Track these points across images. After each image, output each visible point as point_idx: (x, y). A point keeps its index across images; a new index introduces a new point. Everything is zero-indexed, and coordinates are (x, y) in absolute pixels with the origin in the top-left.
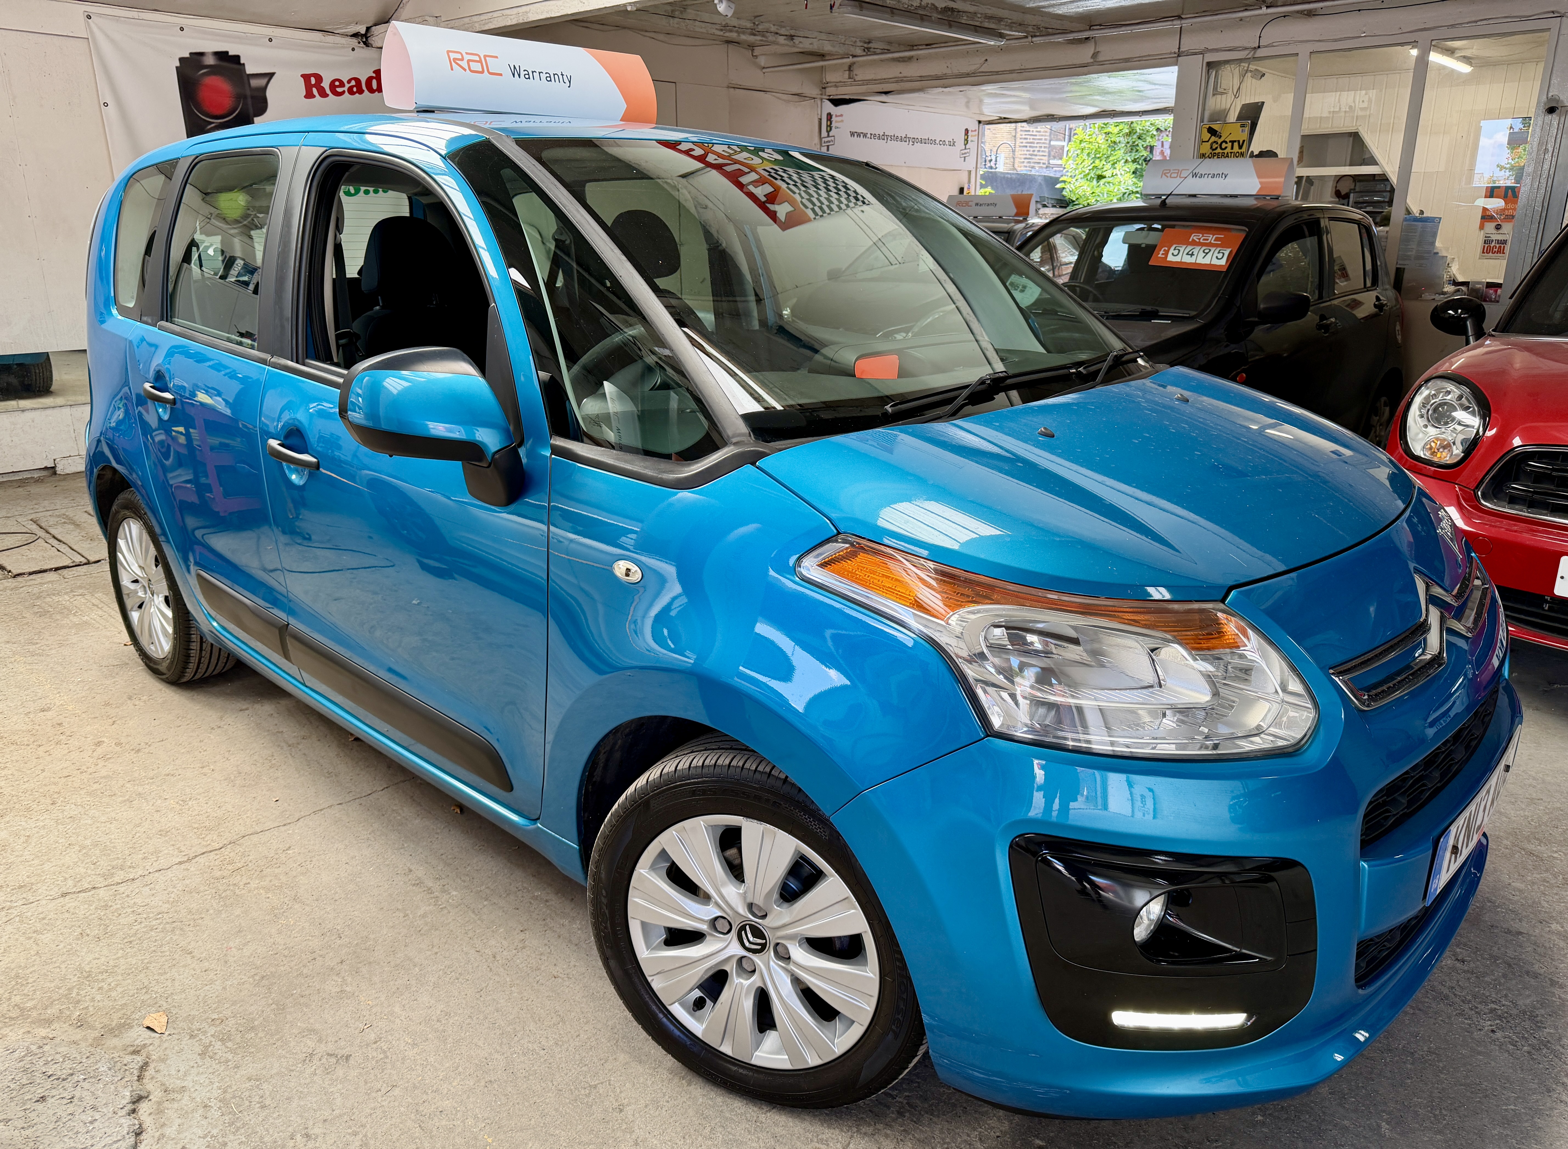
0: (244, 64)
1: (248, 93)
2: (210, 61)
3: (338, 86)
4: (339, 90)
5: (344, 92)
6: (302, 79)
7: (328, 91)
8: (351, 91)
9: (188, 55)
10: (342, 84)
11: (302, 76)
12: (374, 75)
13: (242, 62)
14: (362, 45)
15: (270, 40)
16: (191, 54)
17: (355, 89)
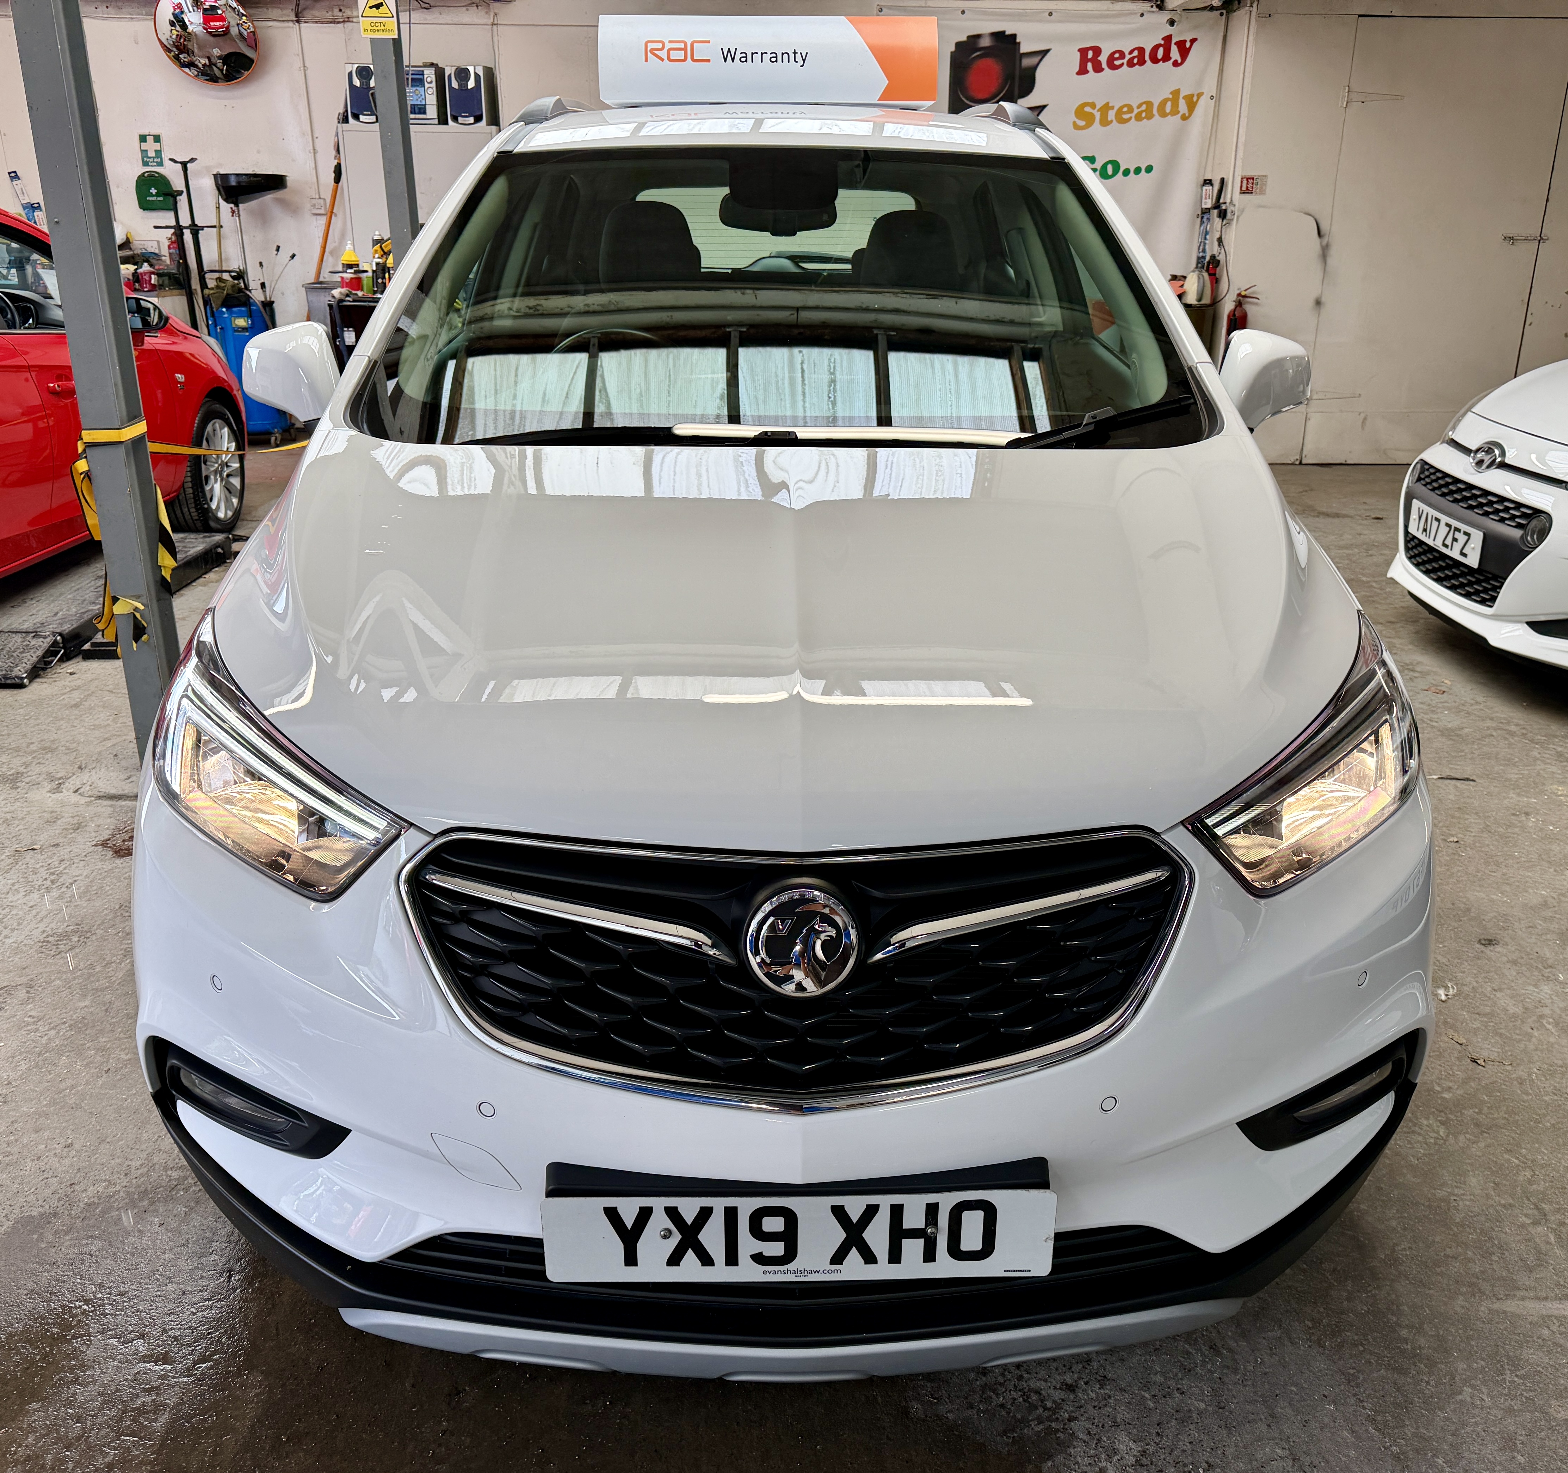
0: (1019, 43)
1: (1017, 73)
2: (985, 42)
3: (1117, 59)
4: (1117, 63)
5: (1123, 64)
6: (1079, 54)
7: (1104, 65)
8: (1131, 64)
9: (964, 38)
10: (1122, 55)
11: (1080, 50)
12: (1162, 42)
13: (1018, 40)
14: (1155, 9)
15: (1050, 14)
16: (969, 37)
17: (1135, 61)
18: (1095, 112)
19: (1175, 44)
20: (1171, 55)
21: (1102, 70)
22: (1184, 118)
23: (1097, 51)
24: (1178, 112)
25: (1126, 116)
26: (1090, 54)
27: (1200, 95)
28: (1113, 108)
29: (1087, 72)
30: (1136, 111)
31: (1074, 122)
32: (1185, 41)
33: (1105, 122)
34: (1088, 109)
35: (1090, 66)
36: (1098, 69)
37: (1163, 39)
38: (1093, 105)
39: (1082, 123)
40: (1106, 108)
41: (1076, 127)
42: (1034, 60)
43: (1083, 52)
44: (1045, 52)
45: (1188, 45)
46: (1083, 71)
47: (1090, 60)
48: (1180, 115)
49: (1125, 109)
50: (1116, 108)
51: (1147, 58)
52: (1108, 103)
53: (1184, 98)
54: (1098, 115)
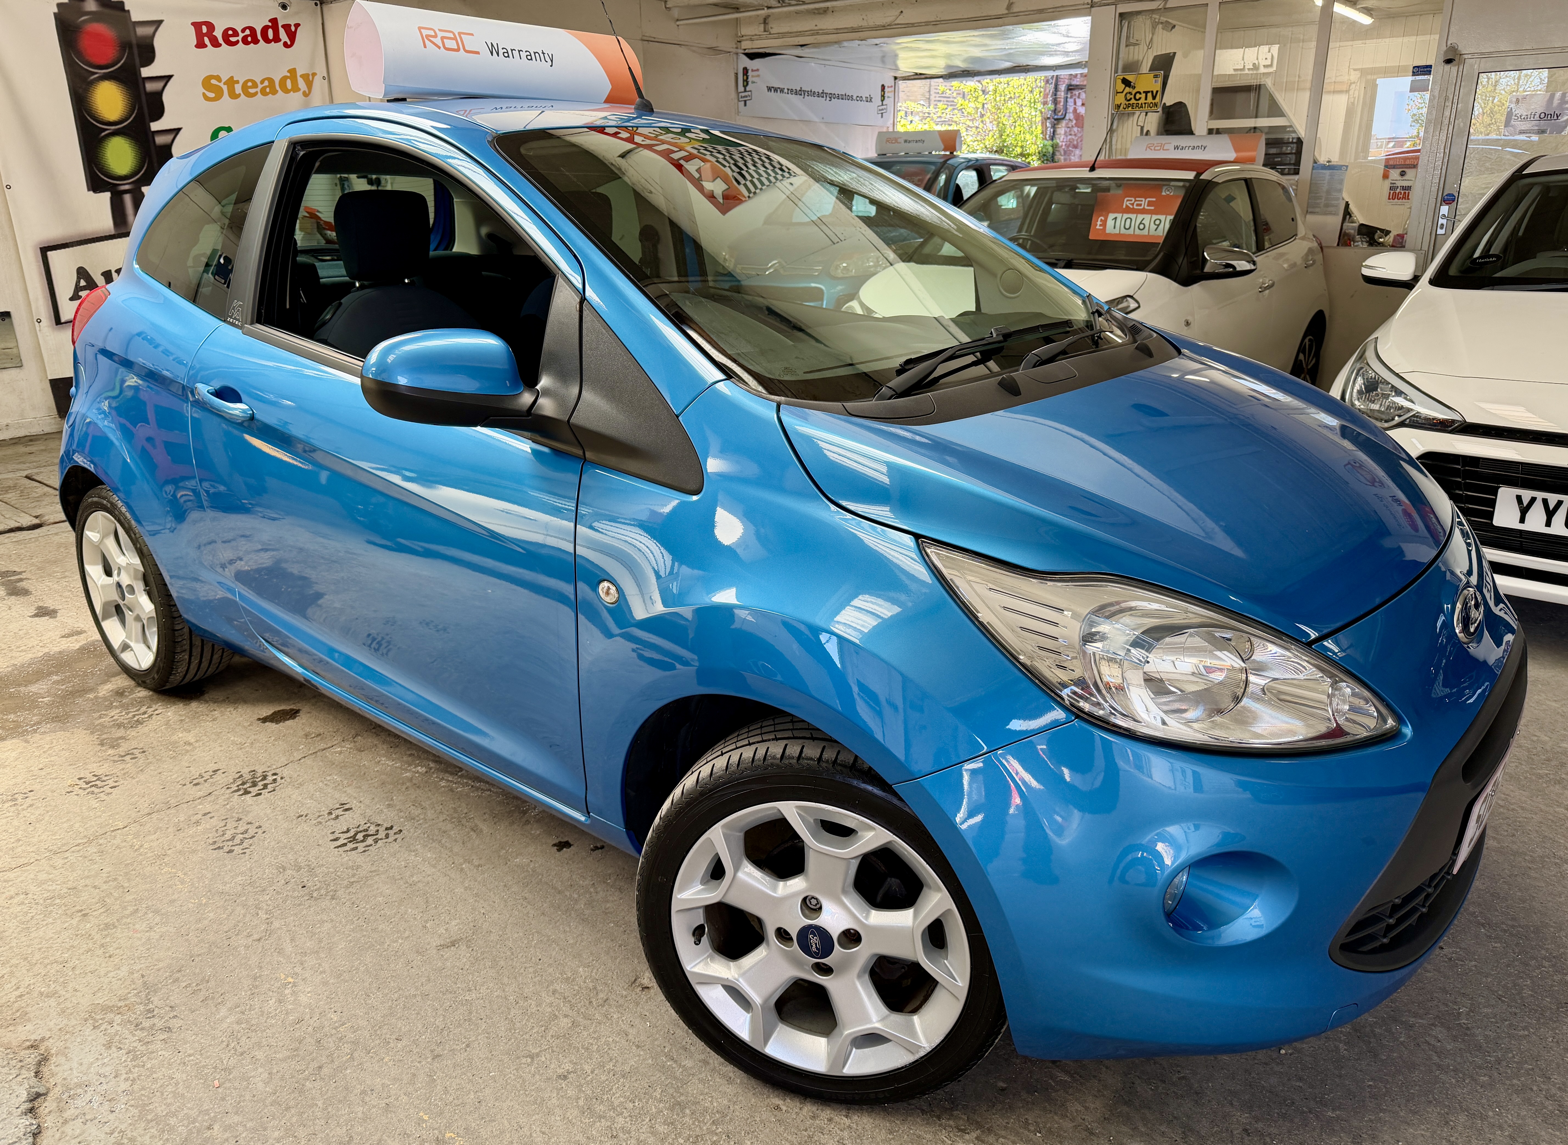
1: (133, 41)
2: (91, 7)
3: (232, 36)
6: (193, 27)
12: (270, 24)
18: (221, 85)
19: (283, 26)
20: (281, 37)
21: (220, 45)
22: (306, 95)
23: (211, 27)
24: (300, 90)
25: (252, 91)
26: (204, 29)
27: (314, 74)
28: (238, 82)
29: (206, 46)
30: (260, 86)
31: (204, 94)
32: (290, 25)
33: (234, 96)
34: (214, 82)
35: (206, 40)
36: (215, 44)
37: (270, 21)
38: (218, 78)
39: (212, 95)
40: (231, 82)
41: (206, 98)
42: (149, 30)
43: (197, 26)
44: (159, 23)
45: (293, 29)
46: (200, 45)
47: (206, 35)
48: (301, 92)
49: (250, 84)
50: (241, 83)
51: (259, 37)
52: (232, 77)
53: (301, 76)
54: (225, 88)
